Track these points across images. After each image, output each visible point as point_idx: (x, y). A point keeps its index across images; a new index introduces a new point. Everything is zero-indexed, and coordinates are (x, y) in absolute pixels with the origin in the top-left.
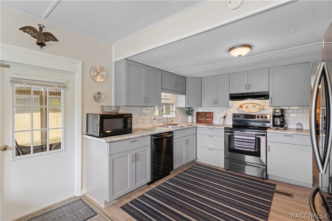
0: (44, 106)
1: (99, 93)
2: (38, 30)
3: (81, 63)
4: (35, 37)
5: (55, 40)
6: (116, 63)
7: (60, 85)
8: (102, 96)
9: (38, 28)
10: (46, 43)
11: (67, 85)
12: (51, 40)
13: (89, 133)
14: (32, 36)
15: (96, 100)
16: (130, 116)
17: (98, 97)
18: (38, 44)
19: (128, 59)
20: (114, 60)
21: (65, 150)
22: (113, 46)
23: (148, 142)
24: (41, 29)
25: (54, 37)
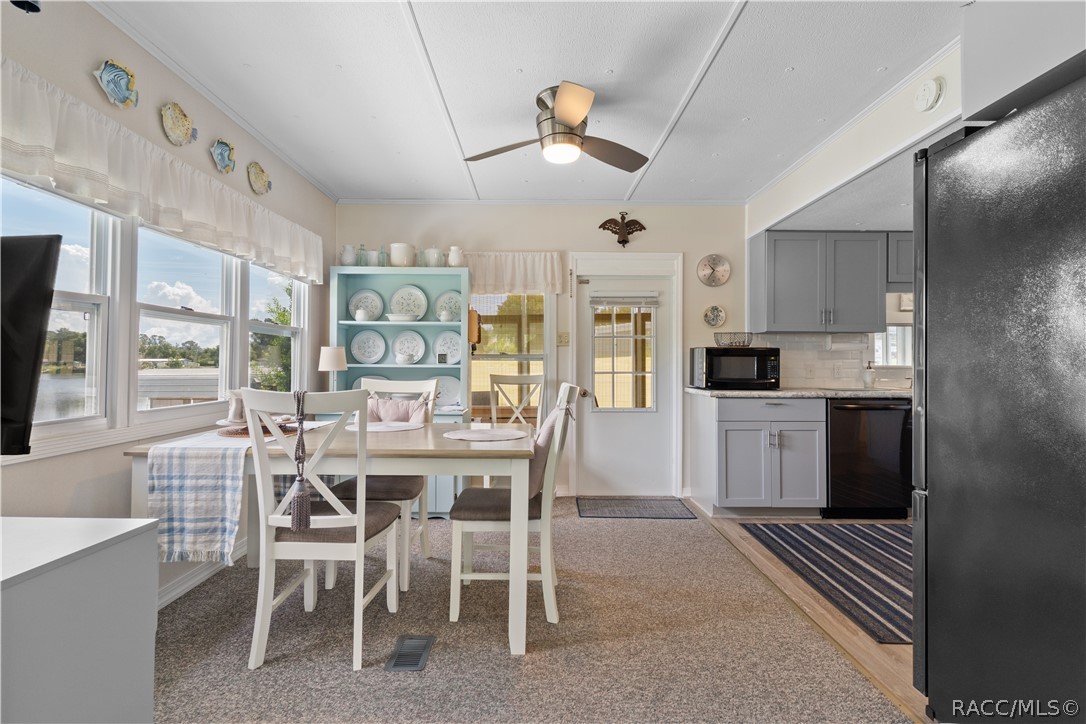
0: (640, 337)
1: (715, 309)
2: (620, 220)
3: (680, 258)
4: (616, 233)
5: (642, 228)
6: (753, 240)
7: (649, 300)
8: (722, 314)
9: (618, 218)
10: (630, 237)
11: (660, 299)
12: (637, 230)
13: (696, 385)
14: (613, 232)
15: (708, 322)
16: (775, 352)
17: (712, 317)
18: (619, 242)
19: (773, 229)
20: (748, 236)
21: (657, 411)
22: (747, 206)
23: (820, 411)
24: (623, 218)
25: (640, 224)
